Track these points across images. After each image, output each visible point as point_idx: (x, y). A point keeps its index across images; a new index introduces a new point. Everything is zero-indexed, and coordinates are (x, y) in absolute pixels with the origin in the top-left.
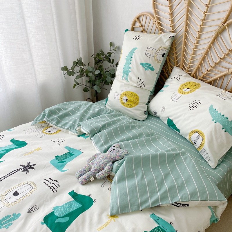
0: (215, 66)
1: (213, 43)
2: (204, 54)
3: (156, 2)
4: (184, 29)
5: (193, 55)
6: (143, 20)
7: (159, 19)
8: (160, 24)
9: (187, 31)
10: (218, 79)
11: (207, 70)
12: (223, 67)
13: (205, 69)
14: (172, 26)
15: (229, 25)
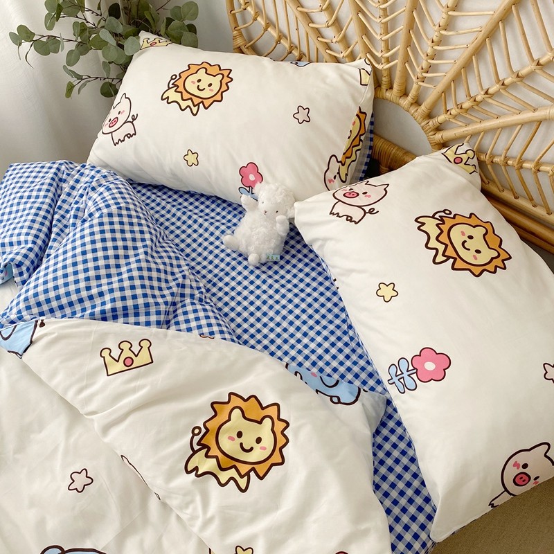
0: (513, 84)
2: (480, 36)
5: (443, 32)
10: (519, 126)
11: (486, 93)
12: (539, 93)
13: (479, 88)
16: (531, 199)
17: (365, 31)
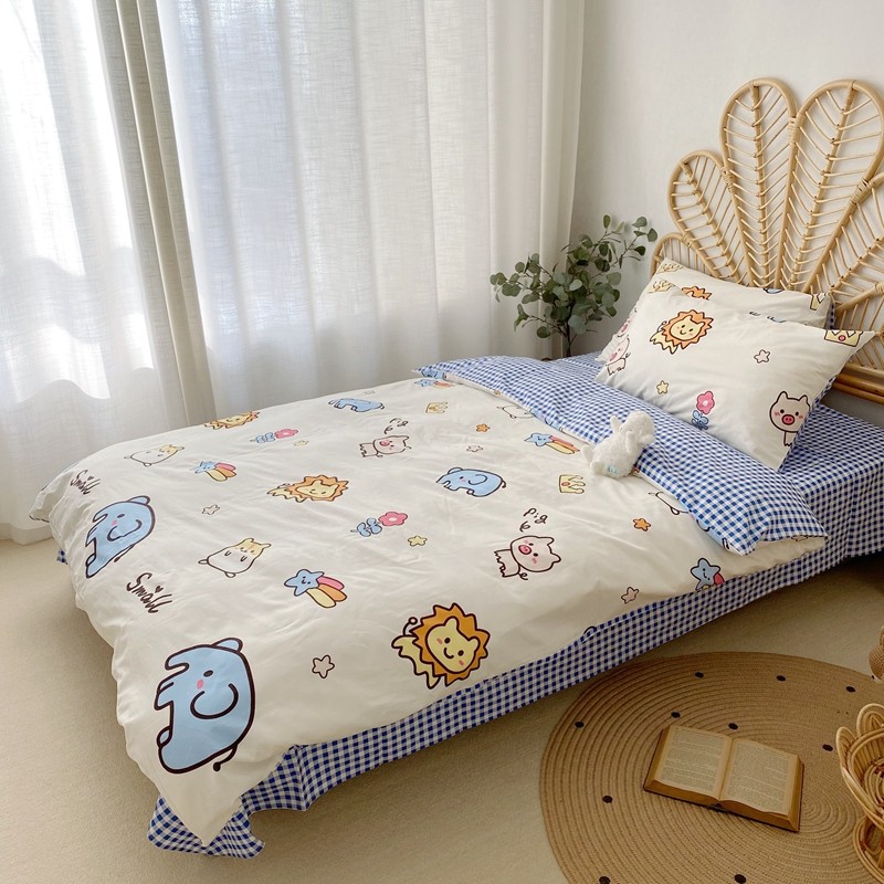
0: (849, 276)
1: (846, 223)
2: (826, 249)
3: (730, 129)
4: (785, 191)
5: (803, 251)
6: (698, 168)
7: (734, 167)
8: (736, 180)
9: (791, 195)
10: (856, 306)
12: (866, 279)
14: (761, 184)
15: (877, 186)
16: (873, 364)
17: (752, 264)
